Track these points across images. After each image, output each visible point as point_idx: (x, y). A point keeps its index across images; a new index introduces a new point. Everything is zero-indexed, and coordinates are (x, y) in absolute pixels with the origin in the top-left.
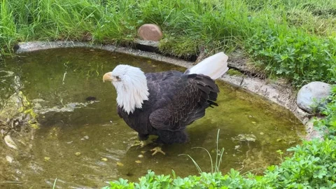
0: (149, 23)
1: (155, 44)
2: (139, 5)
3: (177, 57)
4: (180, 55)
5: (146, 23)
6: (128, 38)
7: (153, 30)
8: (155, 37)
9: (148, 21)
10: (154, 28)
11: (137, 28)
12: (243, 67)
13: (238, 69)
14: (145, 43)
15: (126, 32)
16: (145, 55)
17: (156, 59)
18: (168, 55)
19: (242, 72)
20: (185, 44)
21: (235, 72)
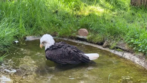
0: (83, 28)
1: (86, 37)
2: (78, 20)
3: (95, 43)
4: (96, 42)
5: (81, 28)
6: (74, 35)
7: (85, 31)
8: (85, 34)
9: (82, 27)
10: (85, 30)
11: (78, 30)
12: (123, 48)
13: (121, 49)
14: (81, 37)
15: (73, 32)
16: (81, 42)
17: (86, 44)
18: (91, 42)
19: (123, 50)
20: (99, 38)
21: (120, 50)
